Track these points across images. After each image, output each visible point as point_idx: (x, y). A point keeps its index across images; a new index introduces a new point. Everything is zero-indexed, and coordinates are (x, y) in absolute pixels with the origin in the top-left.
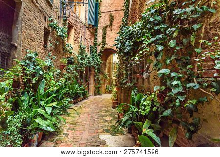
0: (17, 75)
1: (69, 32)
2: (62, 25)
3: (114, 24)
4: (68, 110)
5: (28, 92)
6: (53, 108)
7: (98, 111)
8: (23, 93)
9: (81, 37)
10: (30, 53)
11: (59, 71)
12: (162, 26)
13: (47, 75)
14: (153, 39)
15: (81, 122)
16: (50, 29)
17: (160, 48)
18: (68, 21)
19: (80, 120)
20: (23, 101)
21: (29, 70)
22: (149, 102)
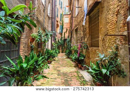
3: (67, 31)
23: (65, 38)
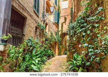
0: (25, 46)
1: (46, 27)
2: (43, 24)
3: (66, 21)
4: (45, 62)
5: (29, 53)
6: (39, 61)
7: (60, 63)
8: (26, 54)
9: (51, 28)
10: (30, 37)
11: (41, 44)
12: (84, 24)
13: (36, 46)
14: (80, 30)
15: (51, 68)
16: (38, 26)
17: (84, 34)
18: (45, 22)
19: (51, 67)
20: (26, 57)
21: (29, 44)
22: (80, 59)
23: (63, 32)
